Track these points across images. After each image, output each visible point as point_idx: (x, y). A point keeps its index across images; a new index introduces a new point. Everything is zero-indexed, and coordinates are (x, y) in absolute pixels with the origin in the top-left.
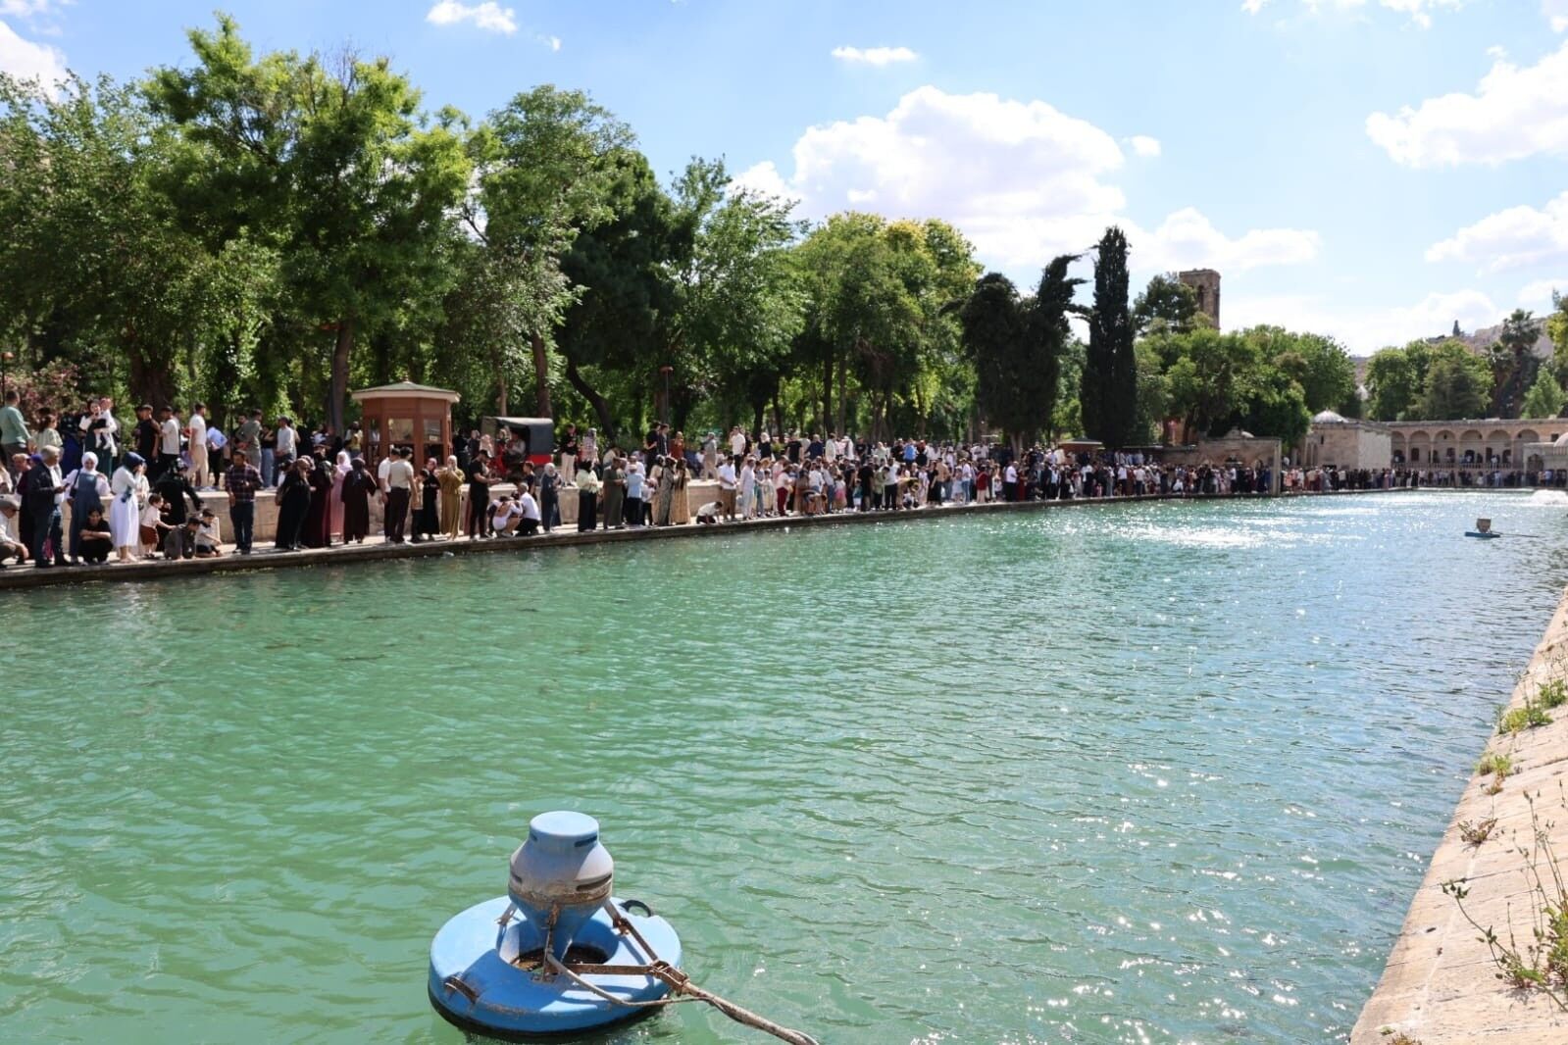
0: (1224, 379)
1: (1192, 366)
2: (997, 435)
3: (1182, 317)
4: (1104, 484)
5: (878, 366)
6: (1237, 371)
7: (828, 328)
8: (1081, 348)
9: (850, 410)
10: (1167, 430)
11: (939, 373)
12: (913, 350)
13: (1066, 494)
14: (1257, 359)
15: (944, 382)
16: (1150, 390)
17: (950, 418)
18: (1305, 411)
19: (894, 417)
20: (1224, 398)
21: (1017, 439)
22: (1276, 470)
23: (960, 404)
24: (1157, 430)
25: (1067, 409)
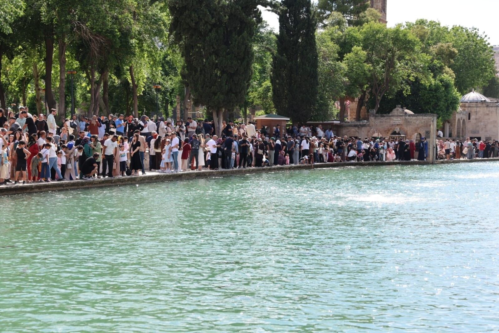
0: (390, 65)
1: (363, 54)
2: (201, 111)
3: (356, 12)
4: (291, 153)
5: (95, 47)
6: (401, 58)
7: (48, 12)
8: (272, 36)
9: (70, 88)
10: (343, 108)
11: (151, 55)
12: (126, 34)
13: (259, 162)
14: (417, 48)
15: (155, 64)
16: (329, 74)
17: (160, 96)
18: (455, 92)
19: (110, 95)
20: (390, 81)
21: (218, 115)
22: (433, 141)
23: (169, 85)
24: (335, 108)
25: (260, 89)
